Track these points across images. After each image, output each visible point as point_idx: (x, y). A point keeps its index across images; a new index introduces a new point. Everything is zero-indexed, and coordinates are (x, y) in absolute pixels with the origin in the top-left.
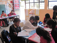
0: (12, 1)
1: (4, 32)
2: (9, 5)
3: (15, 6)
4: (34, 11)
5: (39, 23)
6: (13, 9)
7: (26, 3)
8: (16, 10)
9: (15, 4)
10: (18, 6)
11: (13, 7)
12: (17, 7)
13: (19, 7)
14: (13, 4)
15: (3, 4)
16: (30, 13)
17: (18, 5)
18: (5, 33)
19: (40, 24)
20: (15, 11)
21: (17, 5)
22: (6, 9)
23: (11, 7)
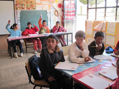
0: (62, 4)
1: (34, 59)
2: (55, 12)
3: (66, 13)
4: (105, 25)
5: (107, 51)
6: (63, 19)
7: (88, 9)
8: (68, 22)
9: (66, 10)
10: (72, 14)
11: (62, 15)
12: (70, 15)
13: (75, 15)
14: (63, 11)
15: (44, 9)
16: (95, 28)
17: (73, 12)
18: (35, 61)
19: (107, 53)
20: (65, 24)
21: (70, 12)
22: (49, 18)
23: (58, 16)
